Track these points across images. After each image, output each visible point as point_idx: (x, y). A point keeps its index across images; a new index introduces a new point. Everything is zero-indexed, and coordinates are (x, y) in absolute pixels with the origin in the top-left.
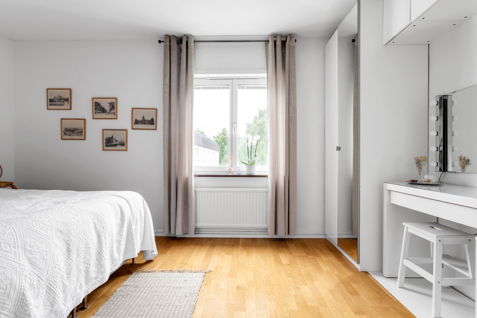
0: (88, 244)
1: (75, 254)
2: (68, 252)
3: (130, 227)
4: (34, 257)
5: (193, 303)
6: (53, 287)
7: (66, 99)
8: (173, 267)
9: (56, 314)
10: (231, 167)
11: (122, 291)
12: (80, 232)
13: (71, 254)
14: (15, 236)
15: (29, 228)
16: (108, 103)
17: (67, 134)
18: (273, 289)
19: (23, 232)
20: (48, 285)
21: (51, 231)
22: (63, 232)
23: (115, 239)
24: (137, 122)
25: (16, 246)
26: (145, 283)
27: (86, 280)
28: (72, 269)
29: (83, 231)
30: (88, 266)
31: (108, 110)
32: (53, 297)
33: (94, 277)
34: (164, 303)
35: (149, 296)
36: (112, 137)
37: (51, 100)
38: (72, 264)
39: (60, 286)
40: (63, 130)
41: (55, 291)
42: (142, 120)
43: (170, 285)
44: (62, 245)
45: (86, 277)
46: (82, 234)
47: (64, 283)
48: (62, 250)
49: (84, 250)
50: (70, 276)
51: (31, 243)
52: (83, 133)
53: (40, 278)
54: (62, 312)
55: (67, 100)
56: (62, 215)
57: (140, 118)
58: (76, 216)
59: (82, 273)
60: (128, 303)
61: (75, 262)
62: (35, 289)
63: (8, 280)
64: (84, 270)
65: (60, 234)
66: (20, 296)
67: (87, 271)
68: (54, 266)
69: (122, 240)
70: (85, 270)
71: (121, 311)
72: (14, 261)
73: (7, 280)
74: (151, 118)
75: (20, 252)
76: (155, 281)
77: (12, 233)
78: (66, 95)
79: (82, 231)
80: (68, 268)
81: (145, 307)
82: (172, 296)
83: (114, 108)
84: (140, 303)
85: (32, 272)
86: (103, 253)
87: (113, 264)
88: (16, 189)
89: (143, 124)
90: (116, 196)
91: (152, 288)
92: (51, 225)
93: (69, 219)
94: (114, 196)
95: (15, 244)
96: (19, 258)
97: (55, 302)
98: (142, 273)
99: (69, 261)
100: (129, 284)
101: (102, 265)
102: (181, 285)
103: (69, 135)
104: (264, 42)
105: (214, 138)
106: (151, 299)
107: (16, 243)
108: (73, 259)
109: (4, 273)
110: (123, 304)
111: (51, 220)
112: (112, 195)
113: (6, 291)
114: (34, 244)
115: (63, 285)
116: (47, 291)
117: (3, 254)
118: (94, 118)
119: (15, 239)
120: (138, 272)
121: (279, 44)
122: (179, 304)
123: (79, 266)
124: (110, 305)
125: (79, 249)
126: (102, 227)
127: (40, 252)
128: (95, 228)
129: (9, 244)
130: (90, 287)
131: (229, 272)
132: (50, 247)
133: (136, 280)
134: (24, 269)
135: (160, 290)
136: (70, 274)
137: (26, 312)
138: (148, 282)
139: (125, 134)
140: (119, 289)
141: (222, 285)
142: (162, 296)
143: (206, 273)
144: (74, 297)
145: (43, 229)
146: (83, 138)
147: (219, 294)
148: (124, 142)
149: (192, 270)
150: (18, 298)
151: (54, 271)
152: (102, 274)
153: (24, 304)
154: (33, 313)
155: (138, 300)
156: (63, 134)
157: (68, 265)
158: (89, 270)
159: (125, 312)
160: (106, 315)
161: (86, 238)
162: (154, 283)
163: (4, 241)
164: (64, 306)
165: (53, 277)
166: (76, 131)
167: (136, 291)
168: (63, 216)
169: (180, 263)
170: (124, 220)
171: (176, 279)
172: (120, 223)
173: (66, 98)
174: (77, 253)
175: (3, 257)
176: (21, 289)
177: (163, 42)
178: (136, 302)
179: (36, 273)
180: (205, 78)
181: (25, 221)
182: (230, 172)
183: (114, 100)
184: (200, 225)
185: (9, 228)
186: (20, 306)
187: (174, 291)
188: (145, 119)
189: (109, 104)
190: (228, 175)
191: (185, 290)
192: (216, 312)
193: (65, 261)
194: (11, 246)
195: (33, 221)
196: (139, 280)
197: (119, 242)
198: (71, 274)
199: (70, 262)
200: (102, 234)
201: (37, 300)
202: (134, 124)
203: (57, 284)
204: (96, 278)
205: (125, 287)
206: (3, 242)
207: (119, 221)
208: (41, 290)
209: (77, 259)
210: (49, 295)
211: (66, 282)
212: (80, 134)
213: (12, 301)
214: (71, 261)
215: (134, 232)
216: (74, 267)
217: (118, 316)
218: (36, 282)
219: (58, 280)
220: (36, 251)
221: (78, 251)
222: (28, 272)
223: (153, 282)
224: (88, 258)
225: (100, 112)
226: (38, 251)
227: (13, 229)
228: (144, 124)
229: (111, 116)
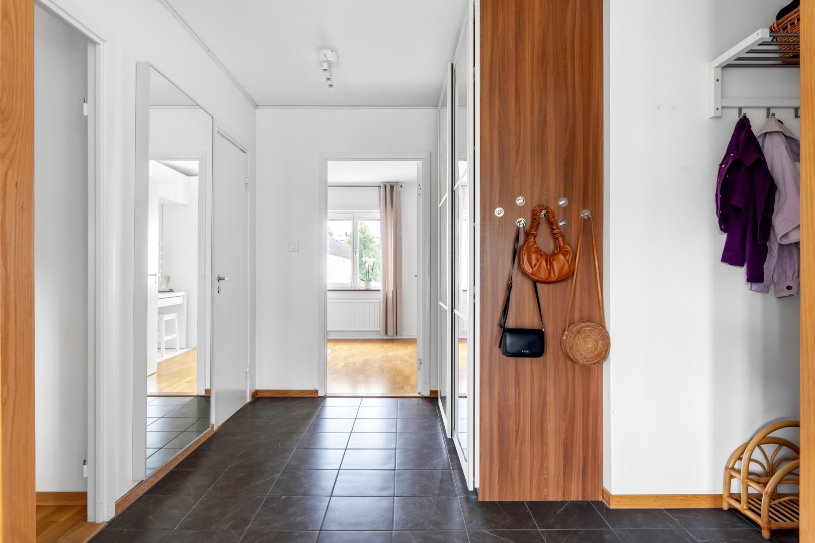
10: (352, 283)
105: (346, 235)
121: (388, 189)
182: (352, 287)
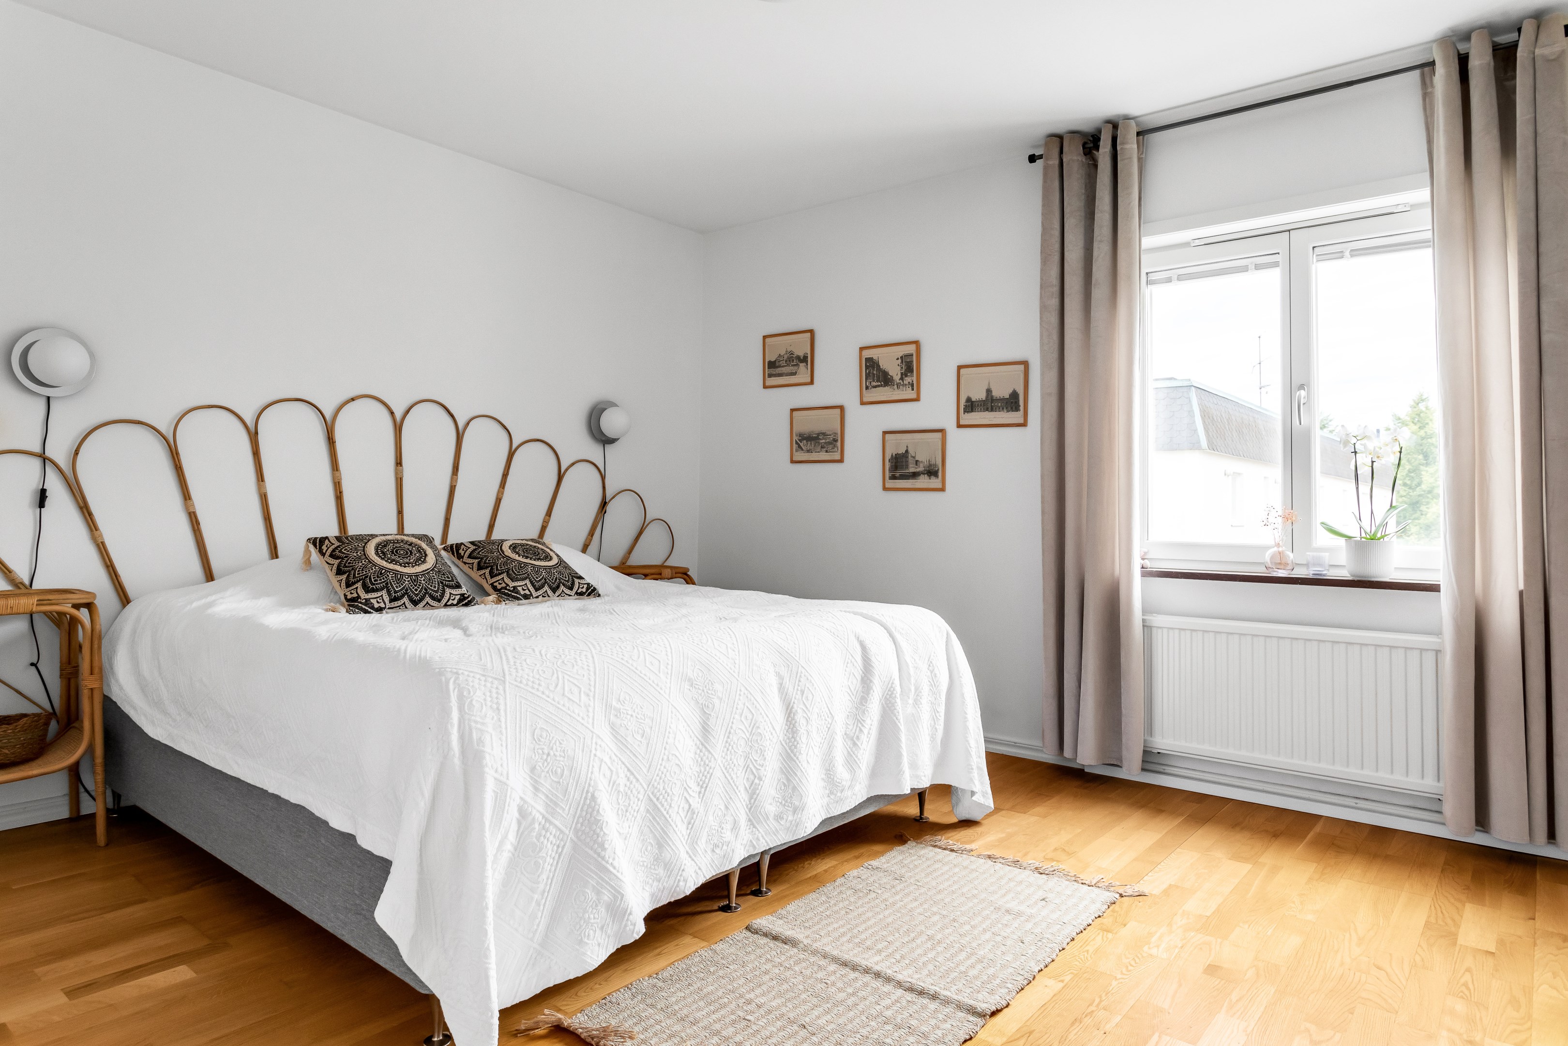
0: (757, 725)
1: (720, 741)
2: (704, 734)
3: (890, 705)
4: (623, 725)
5: (1032, 964)
6: (663, 806)
7: (802, 358)
8: (1026, 854)
9: (668, 870)
10: (1286, 548)
11: (859, 879)
12: (738, 692)
13: (712, 738)
14: (592, 674)
15: (623, 662)
16: (898, 359)
17: (802, 450)
18: (1352, 1013)
19: (608, 668)
20: (652, 796)
21: (669, 677)
22: (695, 682)
23: (839, 729)
24: (971, 406)
25: (591, 694)
26: (927, 875)
27: (750, 816)
28: (710, 777)
29: (746, 689)
30: (757, 781)
31: (897, 378)
32: (662, 829)
33: (772, 815)
34: (951, 938)
35: (920, 910)
36: (907, 451)
37: (772, 365)
38: (712, 764)
39: (679, 808)
40: (795, 438)
41: (667, 816)
42: (984, 399)
43: (992, 899)
44: (691, 714)
45: (749, 806)
46: (741, 698)
47: (691, 803)
48: (689, 723)
49: (745, 737)
50: (705, 790)
51: (622, 693)
52: (839, 444)
53: (632, 774)
54: (683, 870)
55: (804, 360)
56: (700, 643)
57: (979, 395)
58: (734, 651)
59: (739, 794)
60: (860, 910)
61: (719, 761)
62: (621, 795)
63: (566, 759)
64: (745, 787)
65: (689, 688)
66: (586, 798)
67: (753, 794)
68: (665, 758)
69: (864, 737)
70: (748, 788)
71: (836, 925)
72: (582, 724)
73: (564, 757)
74: (1011, 391)
75: (596, 707)
76: (956, 879)
77: (588, 666)
78: (802, 349)
79: (743, 689)
80: (703, 771)
81: (897, 935)
82: (981, 929)
83: (912, 371)
84: (890, 920)
85: (616, 756)
86: (800, 757)
87: (832, 797)
88: (694, 583)
89: (987, 410)
90: (862, 615)
91: (939, 892)
92: (670, 663)
93: (713, 655)
94: (855, 613)
95: (590, 690)
96: (593, 719)
97: (666, 841)
98: (931, 848)
99: (704, 755)
100: (885, 866)
101: (794, 789)
102: (1022, 908)
103: (808, 451)
104: (1417, 72)
106: (922, 918)
107: (593, 689)
108: (714, 754)
109: (560, 743)
110: (848, 910)
111: (671, 653)
112: (849, 612)
113: (561, 780)
114: (628, 698)
115: (687, 807)
116: (648, 810)
117: (564, 705)
118: (863, 403)
119: (592, 679)
120: (921, 843)
121: (1480, 62)
122: (991, 956)
123: (732, 774)
124: (816, 904)
125: (732, 731)
126: (799, 688)
127: (636, 717)
128: (779, 689)
129: (579, 687)
130: (760, 835)
131: (1208, 914)
132: (660, 712)
133: (906, 862)
134: (600, 746)
135: (955, 905)
136: (706, 787)
137: (595, 836)
138: (935, 875)
139: (940, 443)
140: (855, 873)
141: (1158, 946)
142: (954, 920)
143: (1121, 896)
144: (716, 846)
145: (650, 669)
146: (837, 456)
147: (1130, 968)
148: (935, 465)
149: (1082, 877)
150: (582, 802)
151: (665, 767)
152: (794, 812)
153: (593, 818)
154: (610, 845)
155: (887, 913)
156: (794, 450)
157: (702, 763)
158: (758, 791)
159: (842, 930)
160: (798, 922)
161: (751, 709)
162: (950, 883)
163: (571, 679)
164: (690, 859)
165: (662, 781)
166: (823, 439)
167: (893, 890)
168: (702, 646)
169: (1056, 849)
170: (871, 681)
171: (1019, 889)
172: (860, 689)
173: (801, 354)
174: (727, 742)
175: (563, 711)
176: (589, 785)
177: (1040, 157)
178: (881, 916)
179: (624, 760)
180: (1186, 245)
181: (620, 647)
182: (1281, 564)
183: (911, 349)
184: (1163, 742)
185: (586, 656)
186: (587, 821)
187: (993, 917)
188: (993, 394)
189: (900, 360)
190: (1274, 574)
191: (1029, 926)
192: (1092, 1012)
193: (696, 753)
194: (582, 692)
195: (635, 647)
196: (916, 863)
197: (852, 740)
198: (708, 789)
199: (708, 758)
200: (798, 708)
201: (624, 822)
202: (965, 412)
203: (672, 800)
204: (778, 817)
205: (872, 873)
206: (568, 680)
207: (856, 683)
208: (634, 803)
209: (726, 754)
210: (652, 819)
211: (695, 802)
212: (831, 446)
213: (571, 805)
214: (710, 756)
215: (901, 721)
216: (718, 773)
217: (822, 934)
218: (622, 781)
219: (674, 793)
220: (630, 713)
221: (728, 737)
222: (608, 754)
223: (948, 880)
224: (756, 761)
225: (877, 384)
226: (634, 715)
227: (591, 659)
228: (992, 410)
229: (904, 392)
